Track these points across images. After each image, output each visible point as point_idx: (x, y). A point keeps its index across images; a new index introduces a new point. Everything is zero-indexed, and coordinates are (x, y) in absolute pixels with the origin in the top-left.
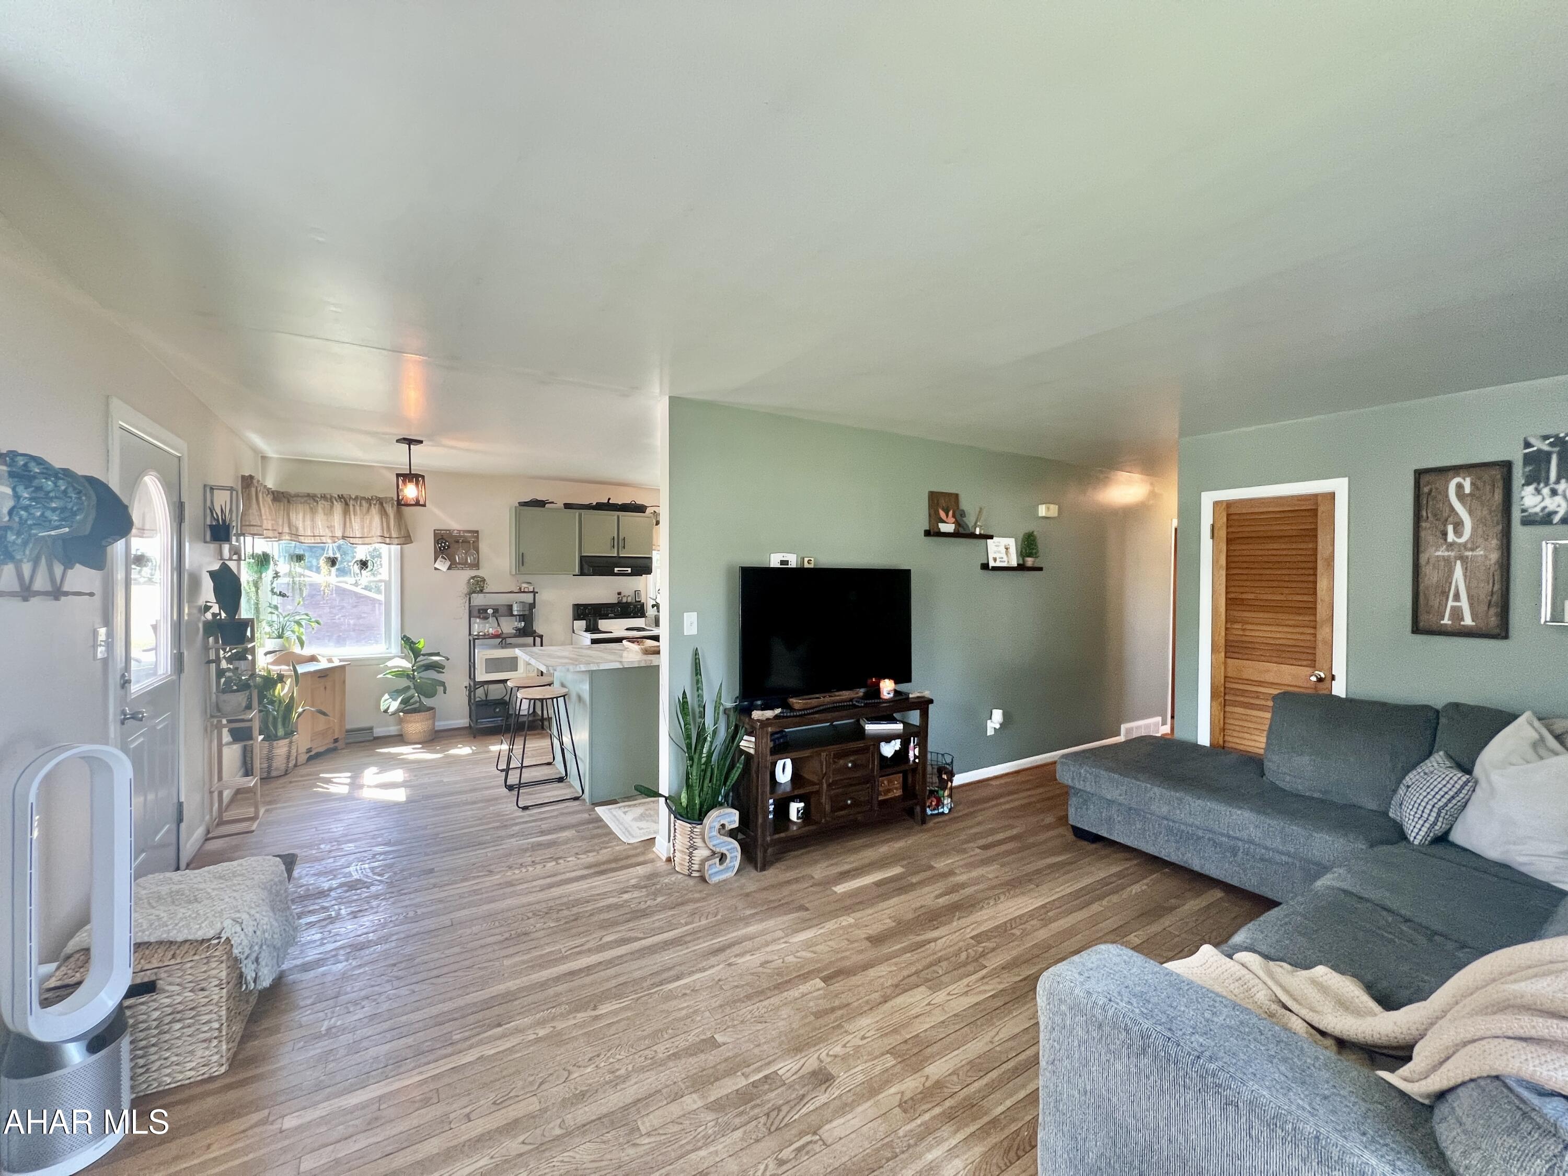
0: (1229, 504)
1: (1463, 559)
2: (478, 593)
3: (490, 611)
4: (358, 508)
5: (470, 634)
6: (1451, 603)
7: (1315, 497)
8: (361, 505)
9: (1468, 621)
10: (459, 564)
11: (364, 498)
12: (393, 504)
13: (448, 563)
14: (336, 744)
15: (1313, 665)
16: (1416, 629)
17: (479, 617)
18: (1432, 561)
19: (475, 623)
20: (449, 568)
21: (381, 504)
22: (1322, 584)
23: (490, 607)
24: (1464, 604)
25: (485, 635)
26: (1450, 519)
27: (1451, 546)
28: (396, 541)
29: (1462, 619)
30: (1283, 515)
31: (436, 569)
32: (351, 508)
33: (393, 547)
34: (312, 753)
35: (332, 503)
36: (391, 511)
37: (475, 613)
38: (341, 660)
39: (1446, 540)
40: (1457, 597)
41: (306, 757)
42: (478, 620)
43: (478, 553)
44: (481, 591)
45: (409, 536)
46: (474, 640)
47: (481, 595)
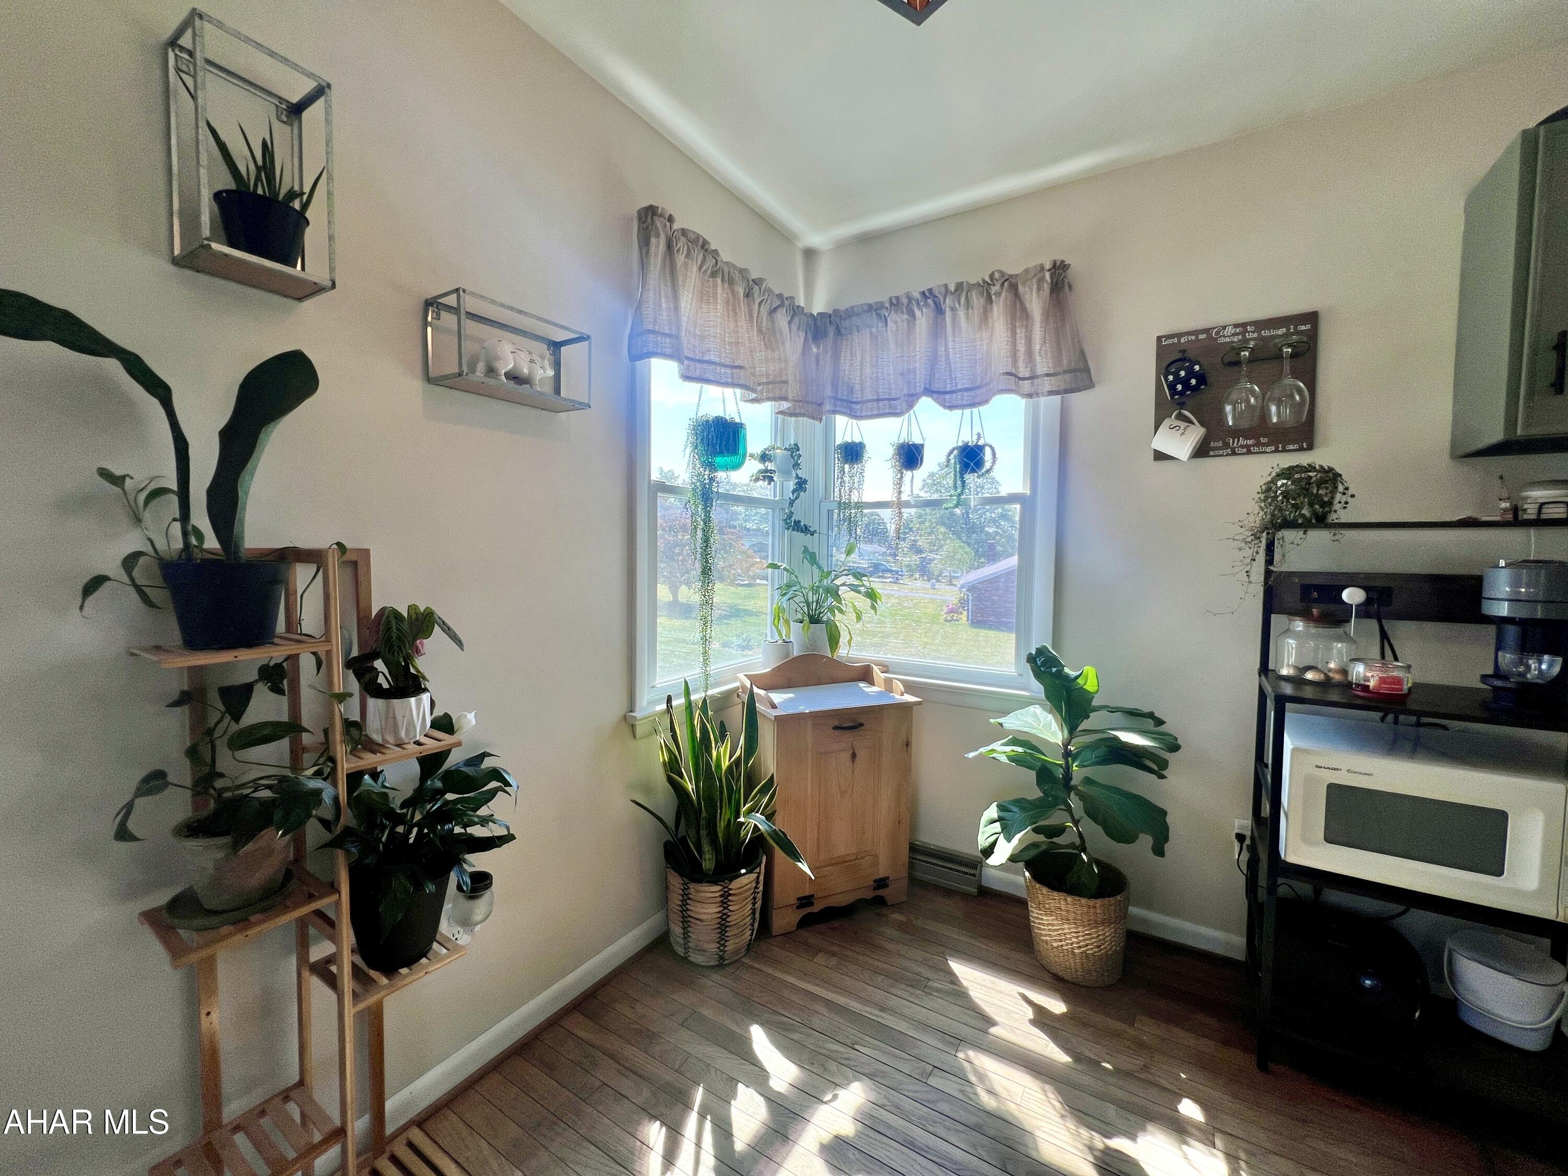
2: (1306, 525)
3: (1352, 596)
4: (961, 313)
5: (1264, 669)
8: (968, 305)
10: (1236, 433)
11: (971, 287)
12: (1041, 280)
13: (1196, 433)
14: (881, 892)
17: (1305, 615)
19: (1287, 632)
20: (1201, 451)
21: (1014, 288)
23: (1352, 580)
25: (1326, 684)
28: (1047, 384)
31: (1160, 456)
32: (948, 314)
33: (1043, 400)
34: (816, 909)
35: (912, 314)
36: (1036, 303)
37: (1292, 598)
38: (910, 688)
41: (794, 917)
42: (1299, 625)
43: (1312, 386)
44: (1321, 521)
45: (1087, 370)
46: (1281, 701)
47: (1318, 536)
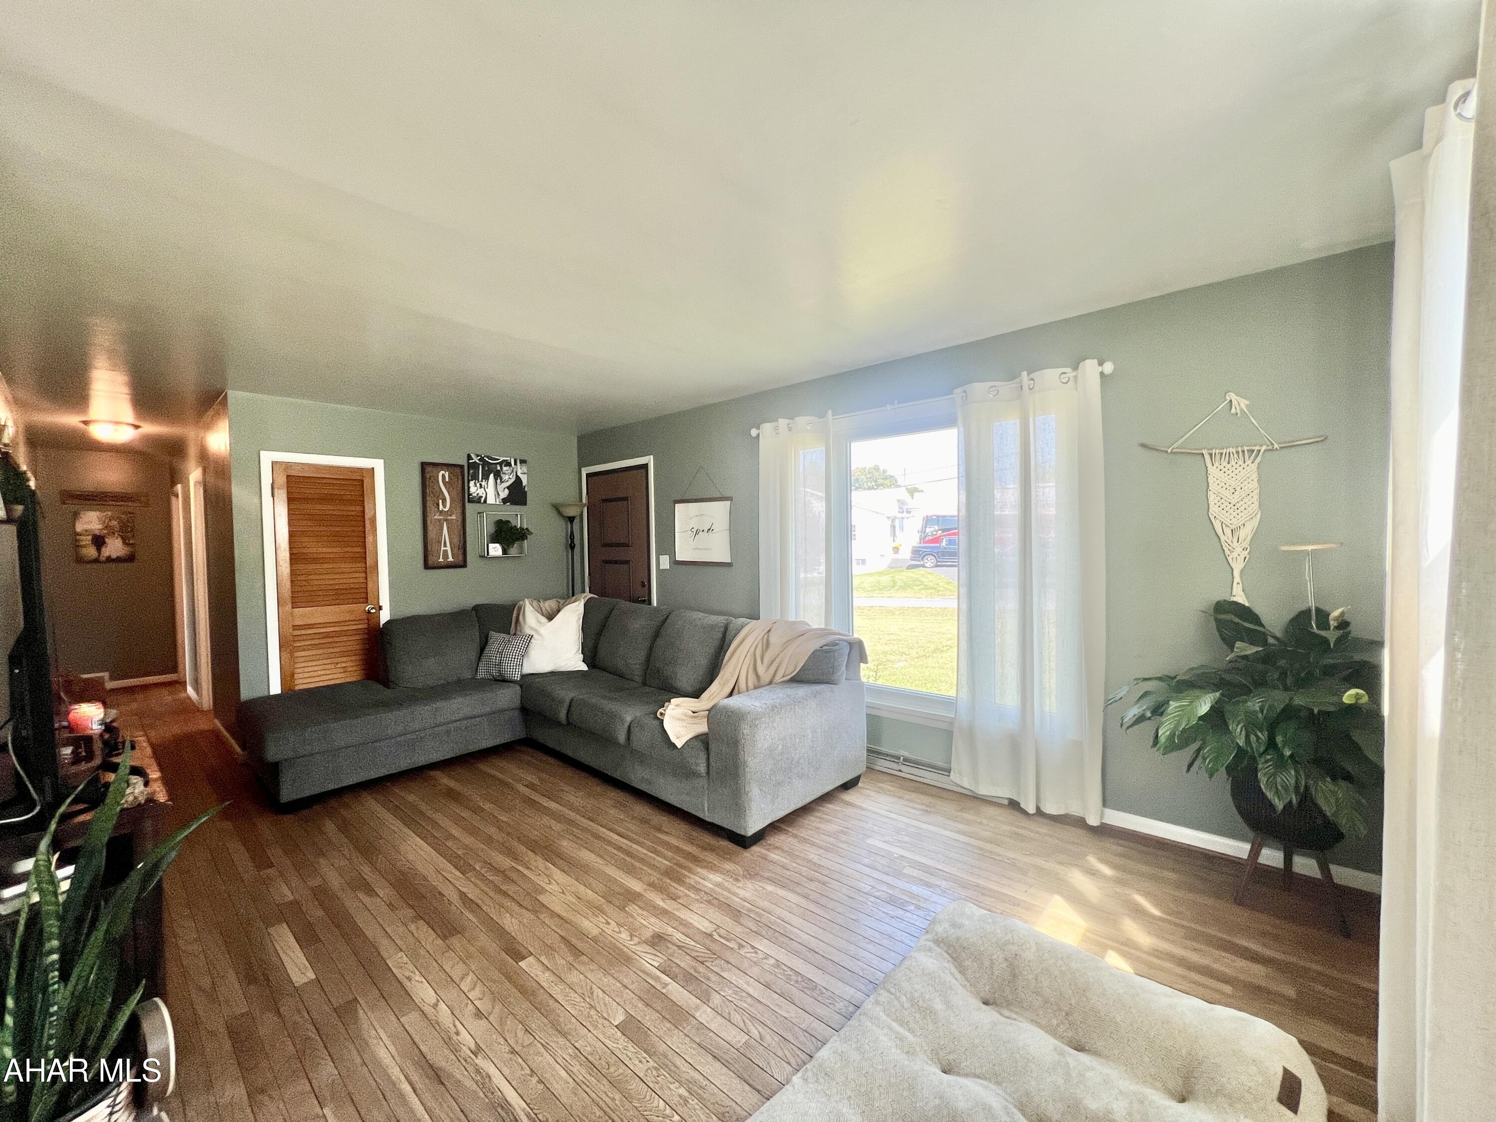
0: (288, 465)
1: (446, 520)
6: (443, 548)
7: (361, 470)
9: (451, 559)
15: (366, 601)
16: (427, 566)
18: (433, 521)
22: (369, 539)
24: (448, 548)
26: (440, 497)
27: (441, 512)
29: (448, 558)
30: (335, 482)
39: (439, 508)
40: (445, 546)
